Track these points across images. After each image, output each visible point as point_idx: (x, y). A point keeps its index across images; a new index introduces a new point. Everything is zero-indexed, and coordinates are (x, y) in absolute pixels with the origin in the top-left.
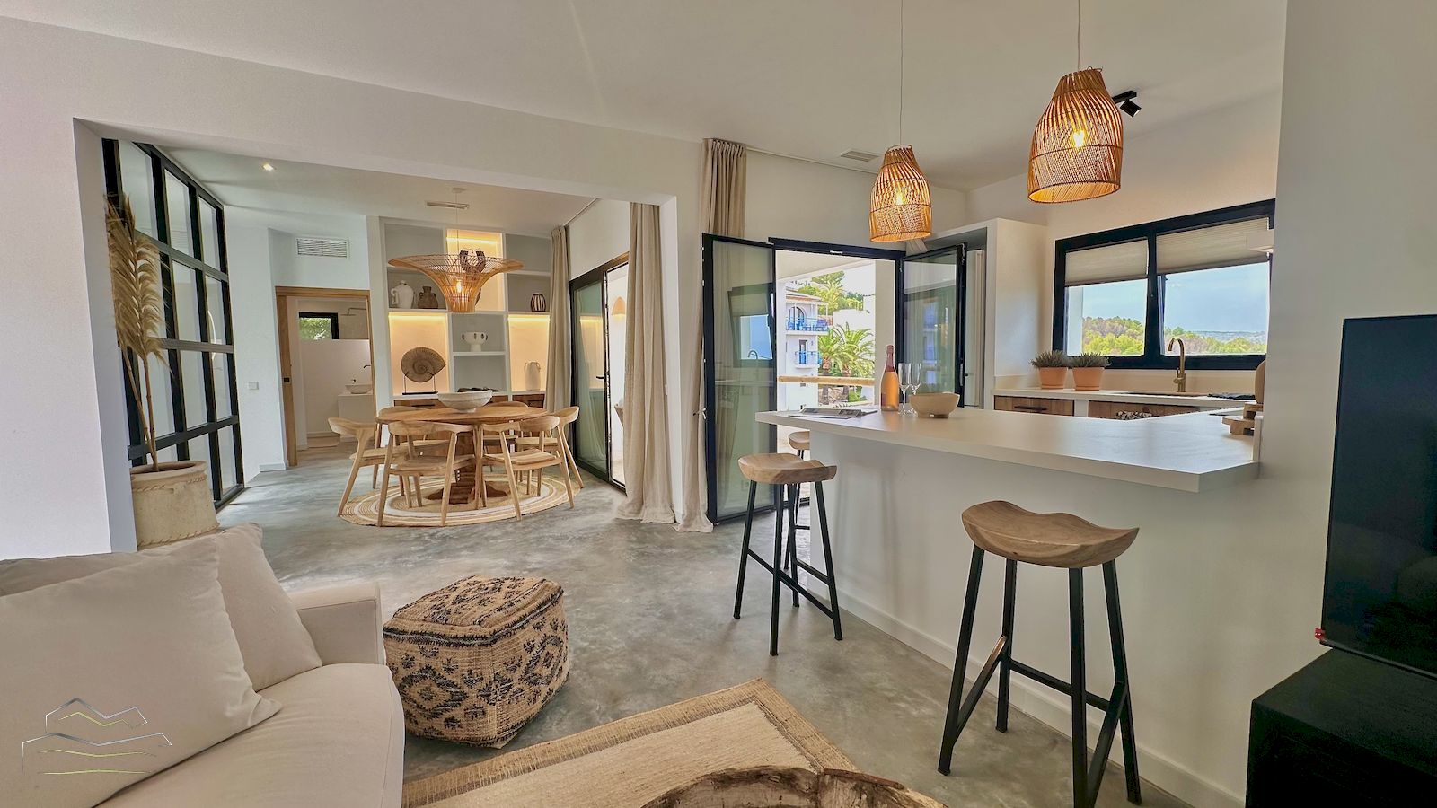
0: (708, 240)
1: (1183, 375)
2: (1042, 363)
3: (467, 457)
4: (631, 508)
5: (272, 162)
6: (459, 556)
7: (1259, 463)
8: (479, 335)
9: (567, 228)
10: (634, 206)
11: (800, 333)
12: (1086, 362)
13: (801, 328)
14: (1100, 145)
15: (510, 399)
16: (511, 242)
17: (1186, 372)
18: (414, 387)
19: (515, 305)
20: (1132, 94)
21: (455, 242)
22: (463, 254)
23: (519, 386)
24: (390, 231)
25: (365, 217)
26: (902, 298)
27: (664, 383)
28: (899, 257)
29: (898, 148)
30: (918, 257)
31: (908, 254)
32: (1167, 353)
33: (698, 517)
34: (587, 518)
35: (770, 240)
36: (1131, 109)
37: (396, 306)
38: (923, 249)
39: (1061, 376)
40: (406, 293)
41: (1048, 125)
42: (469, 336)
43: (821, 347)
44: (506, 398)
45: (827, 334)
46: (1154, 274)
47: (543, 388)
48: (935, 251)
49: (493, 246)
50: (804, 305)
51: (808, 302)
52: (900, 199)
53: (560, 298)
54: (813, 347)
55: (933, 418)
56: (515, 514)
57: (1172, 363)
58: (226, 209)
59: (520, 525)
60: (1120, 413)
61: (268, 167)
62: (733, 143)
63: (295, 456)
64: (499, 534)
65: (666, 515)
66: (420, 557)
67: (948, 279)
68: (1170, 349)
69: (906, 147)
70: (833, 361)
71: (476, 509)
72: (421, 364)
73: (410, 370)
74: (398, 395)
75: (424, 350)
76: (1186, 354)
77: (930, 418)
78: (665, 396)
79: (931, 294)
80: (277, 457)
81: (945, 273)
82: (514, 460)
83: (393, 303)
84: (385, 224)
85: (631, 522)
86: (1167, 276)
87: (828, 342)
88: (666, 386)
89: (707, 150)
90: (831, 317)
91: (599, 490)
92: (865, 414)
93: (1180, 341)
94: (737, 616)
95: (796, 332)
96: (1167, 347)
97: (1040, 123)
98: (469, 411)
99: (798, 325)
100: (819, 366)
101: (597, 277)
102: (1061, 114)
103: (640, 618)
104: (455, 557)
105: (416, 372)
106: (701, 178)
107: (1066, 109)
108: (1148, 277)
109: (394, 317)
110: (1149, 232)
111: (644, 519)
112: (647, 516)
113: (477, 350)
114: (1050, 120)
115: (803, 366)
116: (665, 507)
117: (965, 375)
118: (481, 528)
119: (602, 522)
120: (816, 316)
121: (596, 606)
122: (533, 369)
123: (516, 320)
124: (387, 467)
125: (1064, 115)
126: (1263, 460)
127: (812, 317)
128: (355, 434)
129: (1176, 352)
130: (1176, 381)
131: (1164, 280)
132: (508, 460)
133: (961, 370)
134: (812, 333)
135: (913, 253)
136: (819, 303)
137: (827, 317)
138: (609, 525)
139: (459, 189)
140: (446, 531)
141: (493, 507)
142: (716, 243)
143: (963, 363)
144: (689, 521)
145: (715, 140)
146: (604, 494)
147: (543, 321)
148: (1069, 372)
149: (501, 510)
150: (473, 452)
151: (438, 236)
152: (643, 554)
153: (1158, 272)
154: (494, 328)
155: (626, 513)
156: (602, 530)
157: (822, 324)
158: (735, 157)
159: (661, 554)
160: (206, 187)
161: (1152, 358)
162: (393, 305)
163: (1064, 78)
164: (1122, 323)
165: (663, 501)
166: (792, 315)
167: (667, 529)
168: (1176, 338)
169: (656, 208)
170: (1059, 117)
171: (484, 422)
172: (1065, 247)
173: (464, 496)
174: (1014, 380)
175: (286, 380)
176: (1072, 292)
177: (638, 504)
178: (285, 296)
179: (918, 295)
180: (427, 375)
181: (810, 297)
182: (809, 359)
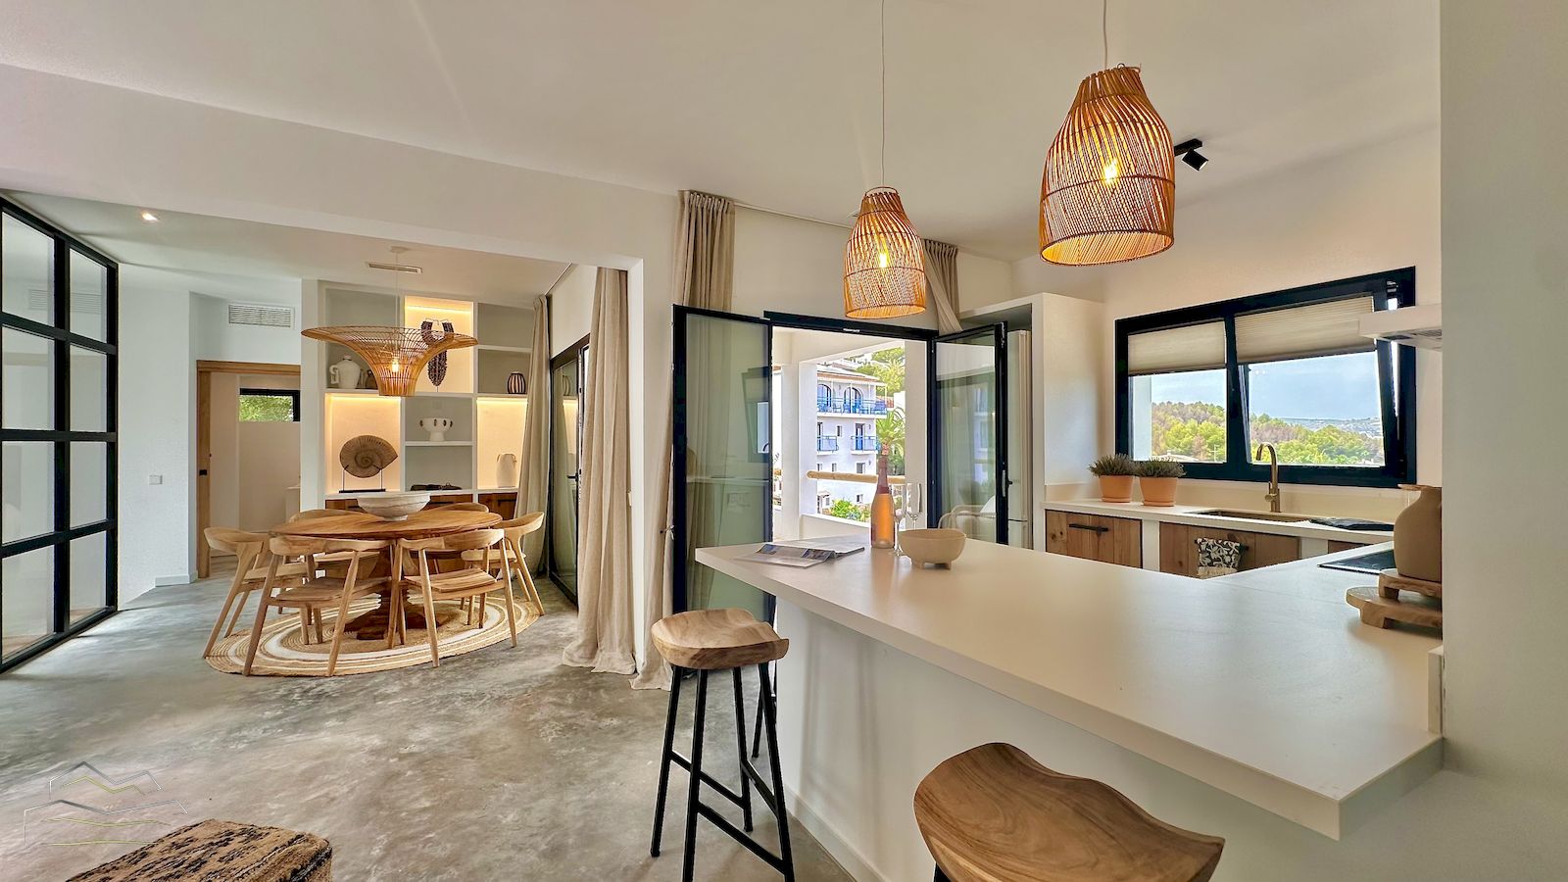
0: (680, 314)
1: (1276, 491)
2: (1103, 469)
3: (380, 580)
4: (581, 652)
5: (151, 210)
6: (321, 729)
7: (1443, 740)
8: (440, 421)
9: (549, 298)
10: (600, 269)
11: (857, 416)
12: (1155, 471)
13: (857, 410)
14: (1138, 176)
15: (476, 500)
16: (484, 312)
17: (1281, 486)
18: (355, 483)
19: (485, 387)
20: (1197, 143)
21: (415, 312)
22: (427, 326)
23: (488, 481)
24: (335, 295)
25: (300, 280)
26: (934, 386)
27: (628, 489)
28: (931, 337)
29: (878, 191)
30: (952, 338)
31: (940, 334)
32: (1254, 462)
33: (661, 667)
34: (528, 663)
35: (766, 314)
36: (1196, 161)
37: (336, 386)
38: (958, 328)
39: (1126, 487)
40: (350, 371)
41: (1063, 148)
42: (429, 423)
43: (880, 431)
44: (471, 497)
45: (885, 417)
46: (1234, 364)
47: (516, 485)
48: (972, 331)
49: (463, 317)
50: (862, 385)
51: (866, 383)
52: (883, 260)
53: (540, 379)
54: (871, 432)
55: (929, 568)
56: (430, 657)
57: (1261, 474)
58: (122, 269)
59: (432, 674)
60: (1199, 540)
61: (148, 217)
62: (716, 197)
63: (208, 567)
64: (396, 689)
65: (625, 663)
66: (265, 731)
67: (987, 365)
68: (1259, 458)
69: (888, 191)
70: (893, 447)
71: (390, 648)
72: (365, 456)
73: (352, 463)
74: (333, 492)
75: (371, 439)
76: (1278, 464)
77: (924, 568)
78: (629, 507)
79: (968, 381)
80: (180, 568)
81: (983, 356)
82: (433, 585)
83: (333, 382)
84: (327, 290)
85: (580, 671)
86: (1250, 366)
87: (887, 427)
88: (629, 494)
89: (683, 203)
90: (891, 398)
91: (562, 618)
92: (841, 555)
93: (1270, 448)
94: (655, 853)
95: (852, 415)
96: (1254, 455)
97: (1053, 147)
98: (397, 519)
99: (854, 407)
100: (877, 452)
101: (573, 354)
102: (1080, 131)
103: (512, 853)
104: (313, 731)
105: (358, 466)
106: (676, 237)
107: (1087, 124)
108: (1227, 366)
109: (334, 399)
110: (1227, 312)
111: (597, 666)
112: (600, 664)
113: (437, 439)
114: (1065, 141)
115: (860, 452)
116: (623, 652)
117: (1008, 483)
118: (381, 678)
119: (540, 672)
120: (874, 398)
121: (460, 827)
122: (507, 461)
123: (485, 404)
124: (268, 593)
125: (1085, 132)
126: (1448, 734)
127: (870, 398)
128: (235, 551)
129: (1266, 460)
130: (1267, 497)
131: (1246, 371)
132: (426, 586)
133: (1004, 477)
134: (872, 416)
135: (946, 333)
136: (878, 384)
137: (886, 398)
138: (550, 676)
139: (399, 248)
140: (330, 685)
141: (413, 644)
142: (689, 317)
143: (1006, 467)
144: (649, 673)
145: (692, 192)
146: (566, 625)
147: (520, 405)
148: (1136, 480)
149: (415, 652)
150: (388, 572)
151: (392, 305)
152: (569, 727)
153: (1238, 361)
154: (460, 415)
155: (576, 658)
156: (536, 684)
157: (880, 407)
158: (720, 214)
159: (595, 728)
160: (84, 240)
161: (1237, 466)
162: (332, 384)
163: (1085, 82)
164: (1204, 408)
165: (620, 644)
166: (847, 397)
167: (619, 682)
168: (1265, 443)
169: (623, 275)
170: (1078, 137)
171: (402, 536)
172: (1127, 328)
173: (381, 629)
174: (1068, 489)
175: (203, 472)
176: (1137, 383)
177: (591, 647)
178: (209, 372)
179: (953, 382)
180: (373, 469)
181: (867, 377)
182: (866, 444)
